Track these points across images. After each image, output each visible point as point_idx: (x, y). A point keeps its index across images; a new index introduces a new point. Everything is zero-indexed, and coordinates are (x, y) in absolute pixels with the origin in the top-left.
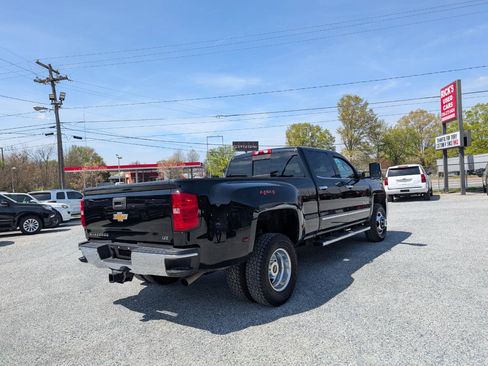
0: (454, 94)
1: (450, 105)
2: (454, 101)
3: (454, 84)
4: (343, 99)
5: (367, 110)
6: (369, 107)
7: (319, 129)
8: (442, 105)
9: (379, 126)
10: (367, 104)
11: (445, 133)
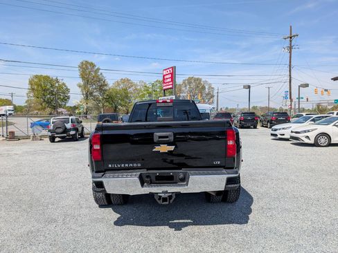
0: (172, 74)
1: (169, 80)
2: (172, 78)
3: (172, 68)
4: (82, 63)
5: (99, 73)
6: (100, 71)
7: (57, 81)
8: (164, 79)
9: (106, 85)
10: (98, 69)
11: (165, 96)
